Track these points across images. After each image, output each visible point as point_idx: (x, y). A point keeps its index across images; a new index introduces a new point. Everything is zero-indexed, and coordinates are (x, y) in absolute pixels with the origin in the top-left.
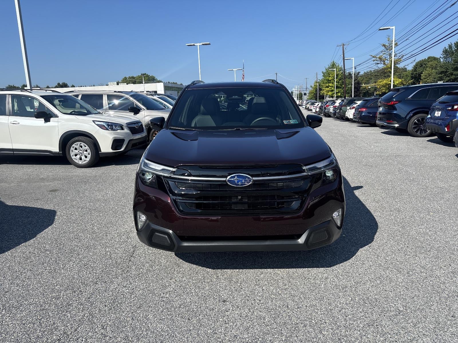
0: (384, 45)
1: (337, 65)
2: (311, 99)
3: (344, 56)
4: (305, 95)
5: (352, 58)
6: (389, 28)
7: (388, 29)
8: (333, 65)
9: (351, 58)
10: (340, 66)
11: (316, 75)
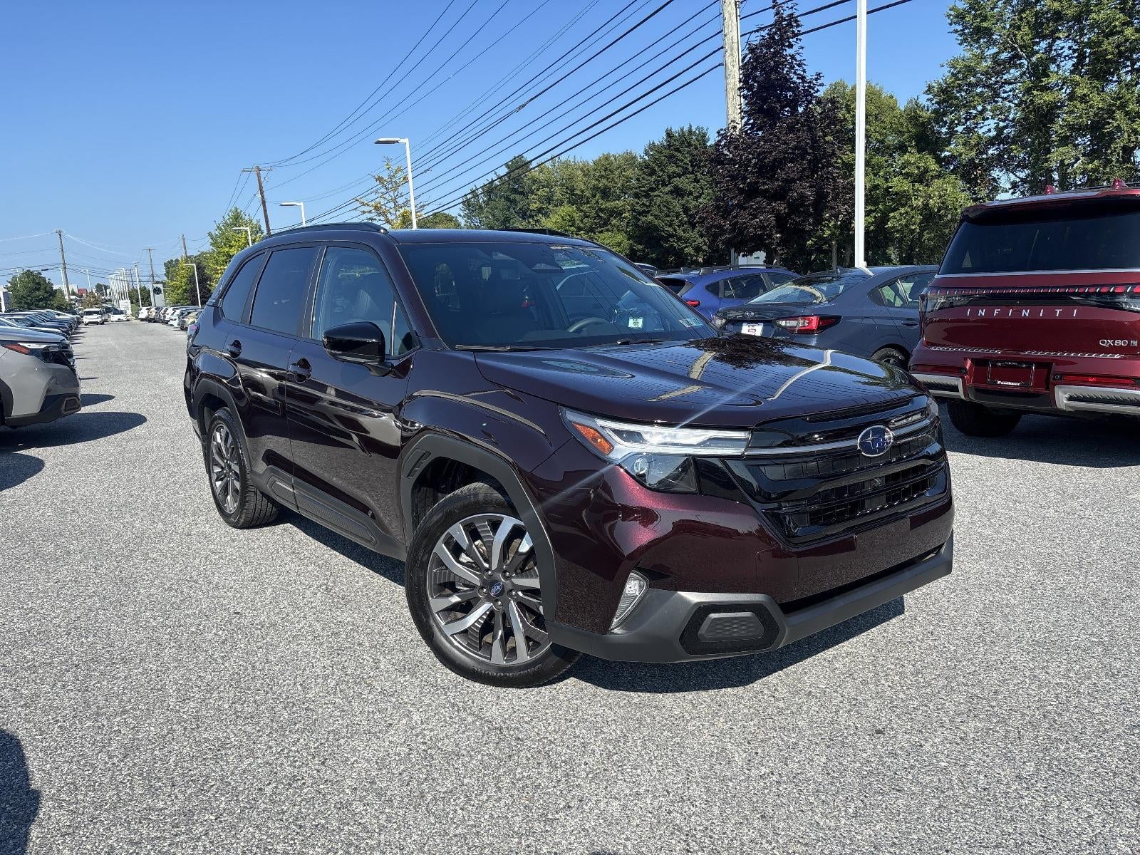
0: (380, 179)
1: (247, 218)
2: (177, 303)
3: (263, 197)
4: (158, 294)
5: (298, 204)
6: (397, 142)
7: (394, 142)
8: (237, 219)
9: (296, 201)
10: (254, 222)
11: (182, 241)
